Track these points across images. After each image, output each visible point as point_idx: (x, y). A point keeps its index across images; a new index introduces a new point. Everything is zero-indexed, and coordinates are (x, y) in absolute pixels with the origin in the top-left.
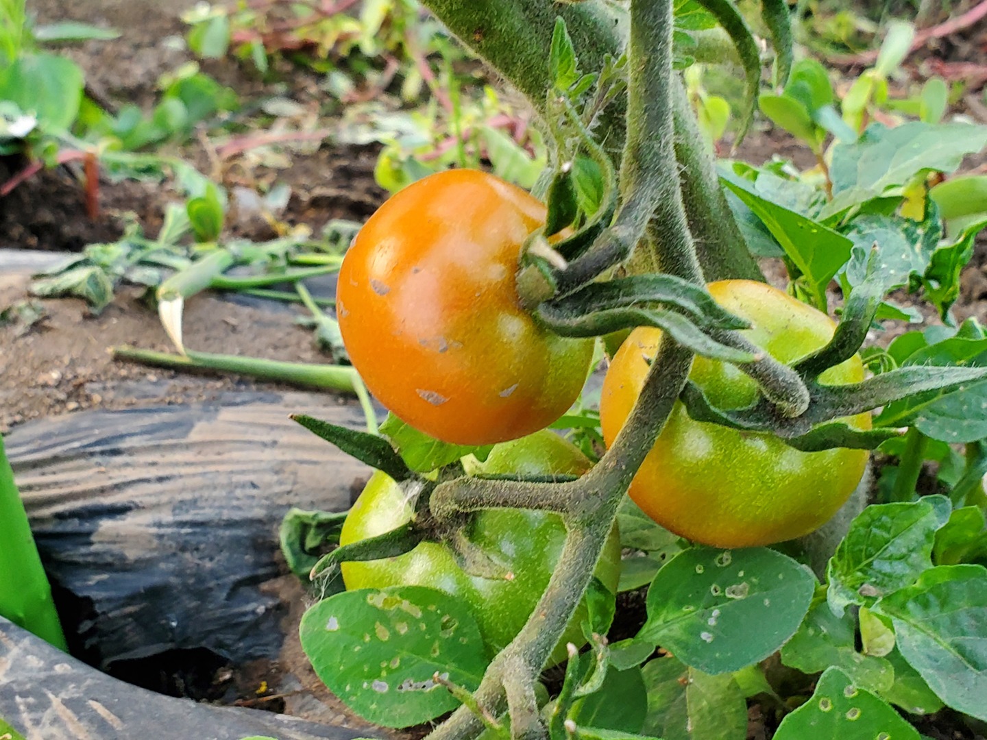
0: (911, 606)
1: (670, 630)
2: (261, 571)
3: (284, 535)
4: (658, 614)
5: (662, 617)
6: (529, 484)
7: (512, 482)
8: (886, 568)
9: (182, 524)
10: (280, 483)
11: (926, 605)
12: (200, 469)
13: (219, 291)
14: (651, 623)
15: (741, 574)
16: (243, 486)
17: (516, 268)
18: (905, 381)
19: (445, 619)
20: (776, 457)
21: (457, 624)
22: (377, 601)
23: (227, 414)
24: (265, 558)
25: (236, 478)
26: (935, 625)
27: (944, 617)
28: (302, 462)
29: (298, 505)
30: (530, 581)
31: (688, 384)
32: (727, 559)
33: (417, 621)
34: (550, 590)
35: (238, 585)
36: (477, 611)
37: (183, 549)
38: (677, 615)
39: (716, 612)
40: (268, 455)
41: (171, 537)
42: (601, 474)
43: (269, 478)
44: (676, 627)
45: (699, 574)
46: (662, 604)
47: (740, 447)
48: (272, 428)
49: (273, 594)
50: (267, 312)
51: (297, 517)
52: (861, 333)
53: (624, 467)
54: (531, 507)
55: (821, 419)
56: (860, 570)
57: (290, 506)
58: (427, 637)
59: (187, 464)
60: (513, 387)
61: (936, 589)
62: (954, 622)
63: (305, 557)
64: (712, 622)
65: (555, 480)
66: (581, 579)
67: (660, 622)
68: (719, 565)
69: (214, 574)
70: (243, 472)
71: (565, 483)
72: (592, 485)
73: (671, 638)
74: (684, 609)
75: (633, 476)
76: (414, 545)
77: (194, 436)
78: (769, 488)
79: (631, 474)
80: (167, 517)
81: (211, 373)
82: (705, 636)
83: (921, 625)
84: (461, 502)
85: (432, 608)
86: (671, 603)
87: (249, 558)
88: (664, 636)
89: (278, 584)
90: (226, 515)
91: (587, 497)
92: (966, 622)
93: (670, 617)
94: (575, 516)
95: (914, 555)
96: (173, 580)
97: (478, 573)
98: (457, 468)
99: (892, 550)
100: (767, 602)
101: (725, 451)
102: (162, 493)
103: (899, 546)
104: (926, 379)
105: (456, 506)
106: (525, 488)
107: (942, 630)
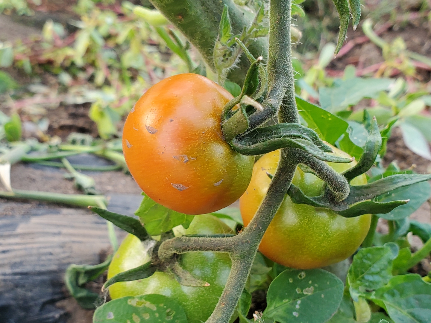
0: (386, 295)
1: (277, 312)
2: (56, 297)
3: (67, 278)
4: (271, 304)
5: (273, 305)
6: (212, 239)
7: (204, 238)
8: (370, 278)
9: (15, 274)
10: (64, 252)
11: (393, 295)
12: (24, 246)
13: (25, 163)
14: (268, 308)
15: (310, 282)
16: (45, 254)
17: (221, 120)
18: (394, 181)
19: (168, 311)
20: (333, 221)
21: (174, 313)
22: (133, 303)
23: (34, 220)
24: (58, 290)
25: (43, 251)
26: (399, 304)
27: (403, 300)
28: (74, 242)
29: (74, 263)
30: (211, 289)
31: (291, 185)
32: (303, 275)
33: (155, 312)
34: (225, 292)
35: (45, 304)
36: (184, 306)
37: (17, 286)
38: (281, 304)
39: (299, 302)
40: (57, 239)
41: (11, 281)
42: (249, 232)
43: (58, 250)
44: (280, 310)
45: (290, 283)
46: (273, 299)
47: (316, 216)
48: (58, 226)
49: (62, 308)
50: (49, 173)
51: (74, 269)
52: (372, 158)
53: (261, 228)
54: (214, 250)
55: (352, 202)
56: (358, 280)
57: (69, 264)
58: (160, 320)
59: (17, 244)
60: (221, 182)
61: (397, 287)
62: (408, 302)
63: (78, 289)
64: (297, 307)
65: (225, 236)
66: (241, 285)
67: (272, 308)
68: (300, 278)
69: (32, 299)
70: (45, 248)
71: (231, 237)
72: (244, 238)
73: (278, 316)
74: (284, 301)
75: (265, 232)
76: (153, 273)
77: (19, 230)
78: (329, 237)
79: (264, 231)
80: (8, 270)
81: (25, 200)
82: (295, 314)
83: (392, 304)
84: (177, 249)
85: (162, 305)
86: (277, 298)
87: (50, 290)
88: (275, 315)
89: (65, 303)
90: (38, 269)
91: (243, 243)
92: (413, 302)
93: (277, 305)
94: (237, 253)
95: (383, 272)
96: (12, 302)
97: (189, 285)
98: (171, 234)
99: (373, 270)
100: (323, 296)
101: (309, 219)
102: (5, 259)
103: (376, 268)
104: (403, 181)
105: (175, 252)
106: (211, 240)
107: (403, 306)
